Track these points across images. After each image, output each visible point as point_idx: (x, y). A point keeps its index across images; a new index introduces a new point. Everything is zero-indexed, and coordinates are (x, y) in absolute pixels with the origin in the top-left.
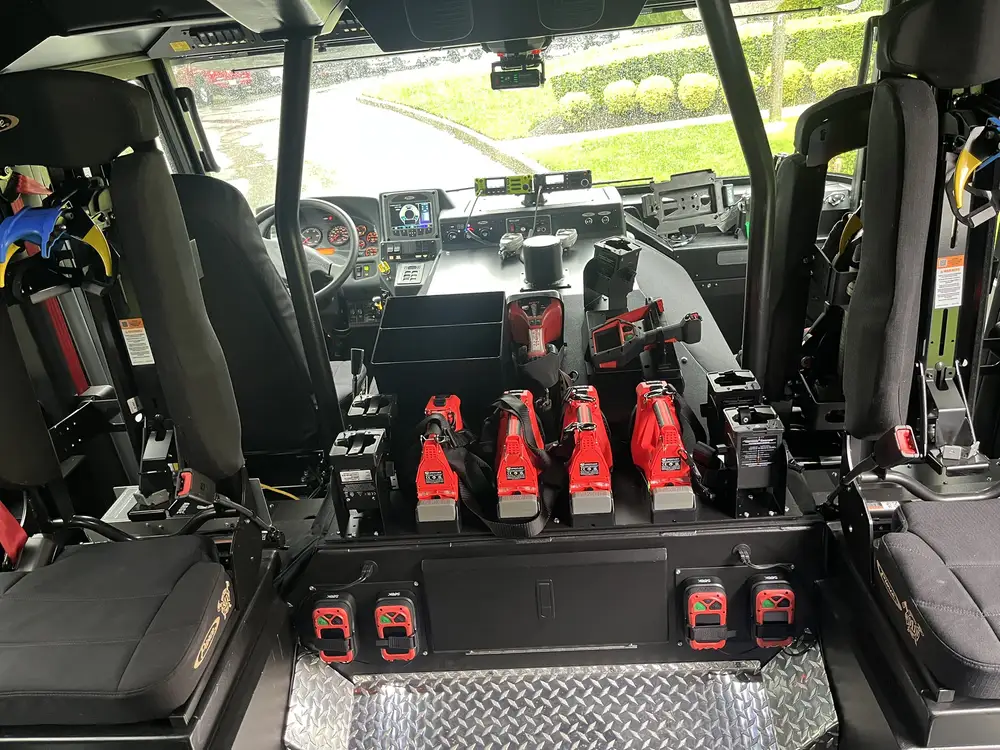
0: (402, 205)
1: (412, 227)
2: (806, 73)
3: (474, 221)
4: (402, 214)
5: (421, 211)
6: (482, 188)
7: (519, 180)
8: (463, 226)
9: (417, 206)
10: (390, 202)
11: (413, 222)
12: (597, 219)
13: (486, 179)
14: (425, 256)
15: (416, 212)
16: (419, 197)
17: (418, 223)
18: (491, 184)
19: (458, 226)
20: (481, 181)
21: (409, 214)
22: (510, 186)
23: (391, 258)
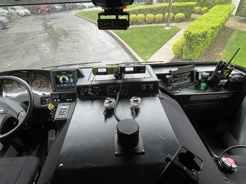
0: (61, 76)
1: (66, 85)
2: (174, 16)
3: (92, 86)
4: (61, 79)
5: (69, 79)
6: (96, 72)
7: (113, 69)
8: (87, 89)
9: (67, 76)
10: (54, 74)
11: (66, 83)
12: (148, 88)
13: (98, 68)
14: (71, 100)
15: (67, 79)
16: (68, 73)
17: (68, 83)
18: (100, 70)
19: (85, 89)
20: (95, 69)
21: (64, 79)
22: (109, 71)
23: (55, 100)
